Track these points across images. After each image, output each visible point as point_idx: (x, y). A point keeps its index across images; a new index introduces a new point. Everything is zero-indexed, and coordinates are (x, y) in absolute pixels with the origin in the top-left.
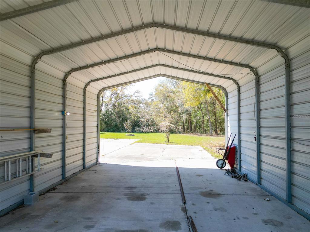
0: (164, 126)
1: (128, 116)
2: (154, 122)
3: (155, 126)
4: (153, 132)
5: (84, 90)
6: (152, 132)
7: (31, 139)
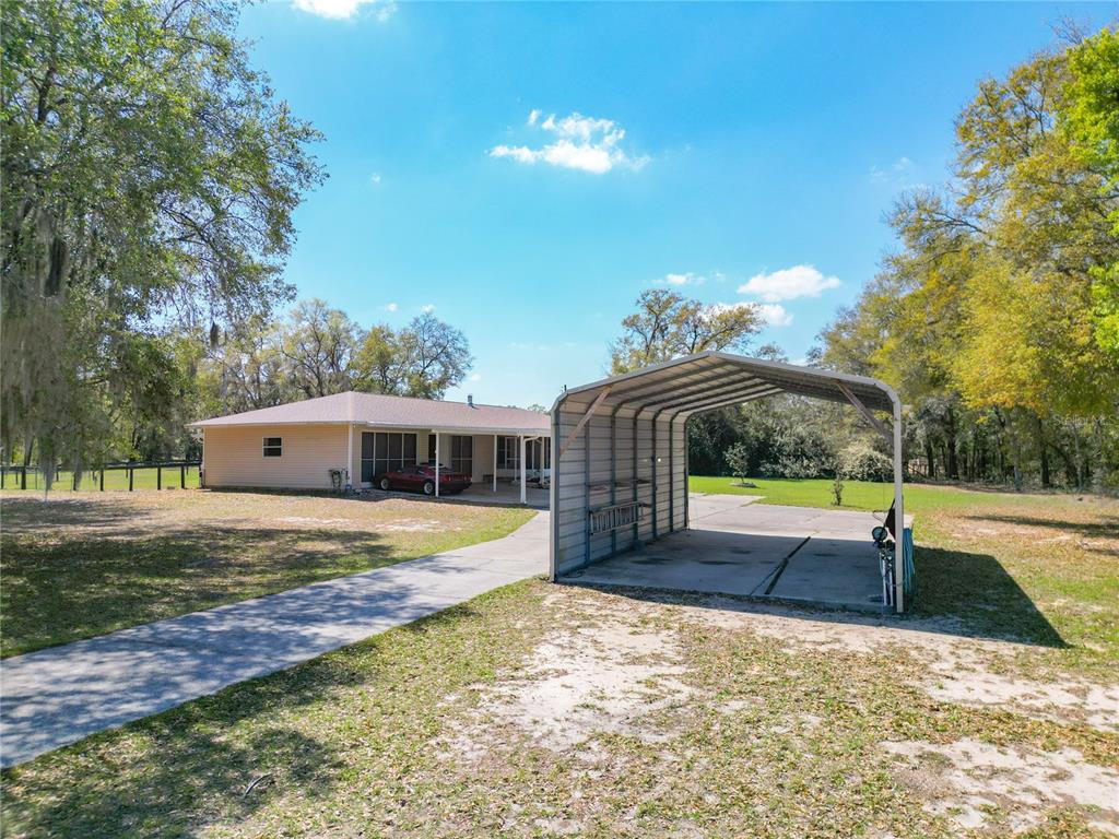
0: (854, 458)
1: (738, 429)
2: (820, 445)
3: (823, 459)
4: (818, 477)
5: (671, 423)
6: (815, 478)
7: (635, 489)
